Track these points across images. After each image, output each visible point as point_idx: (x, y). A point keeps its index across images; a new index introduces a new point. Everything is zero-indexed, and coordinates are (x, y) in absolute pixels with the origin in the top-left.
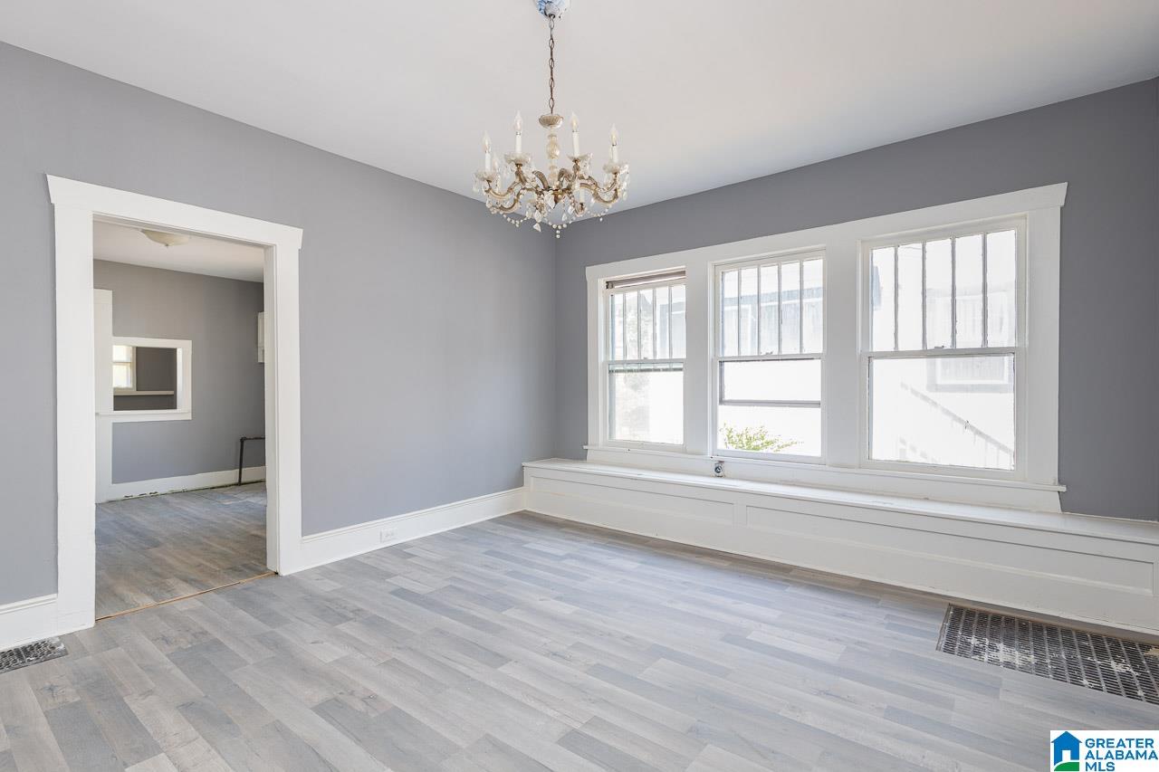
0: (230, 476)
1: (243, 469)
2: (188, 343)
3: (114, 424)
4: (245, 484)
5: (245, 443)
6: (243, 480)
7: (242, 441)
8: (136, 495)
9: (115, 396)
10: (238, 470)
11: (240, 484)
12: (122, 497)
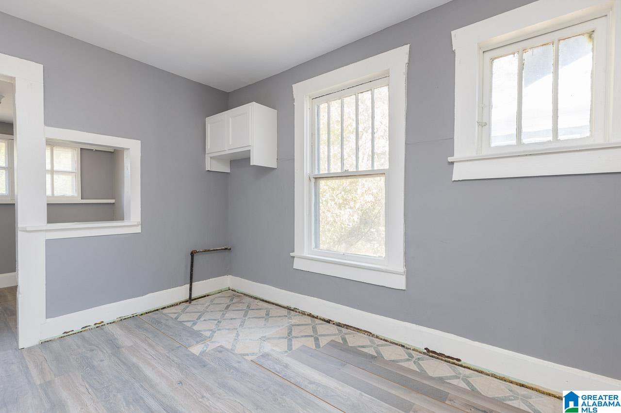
0: (180, 293)
1: (193, 284)
2: (138, 143)
3: (47, 240)
4: (195, 299)
5: (196, 257)
6: (193, 296)
7: (192, 254)
8: (77, 328)
9: (48, 204)
10: (188, 286)
11: (190, 300)
12: (60, 334)
